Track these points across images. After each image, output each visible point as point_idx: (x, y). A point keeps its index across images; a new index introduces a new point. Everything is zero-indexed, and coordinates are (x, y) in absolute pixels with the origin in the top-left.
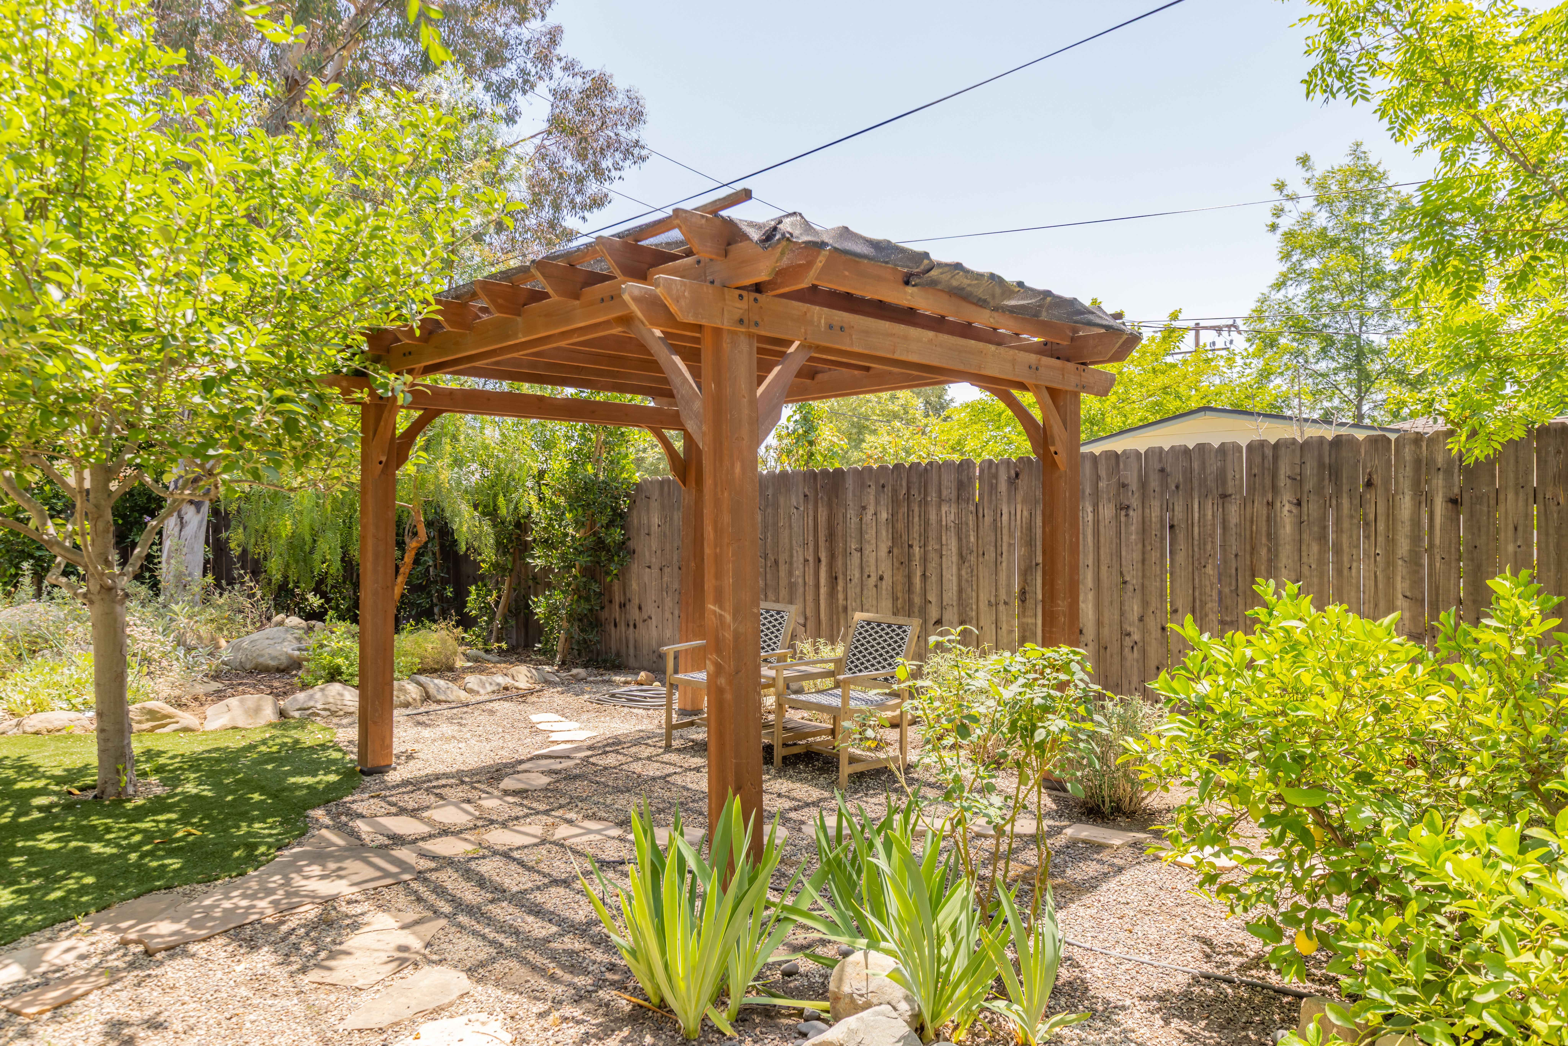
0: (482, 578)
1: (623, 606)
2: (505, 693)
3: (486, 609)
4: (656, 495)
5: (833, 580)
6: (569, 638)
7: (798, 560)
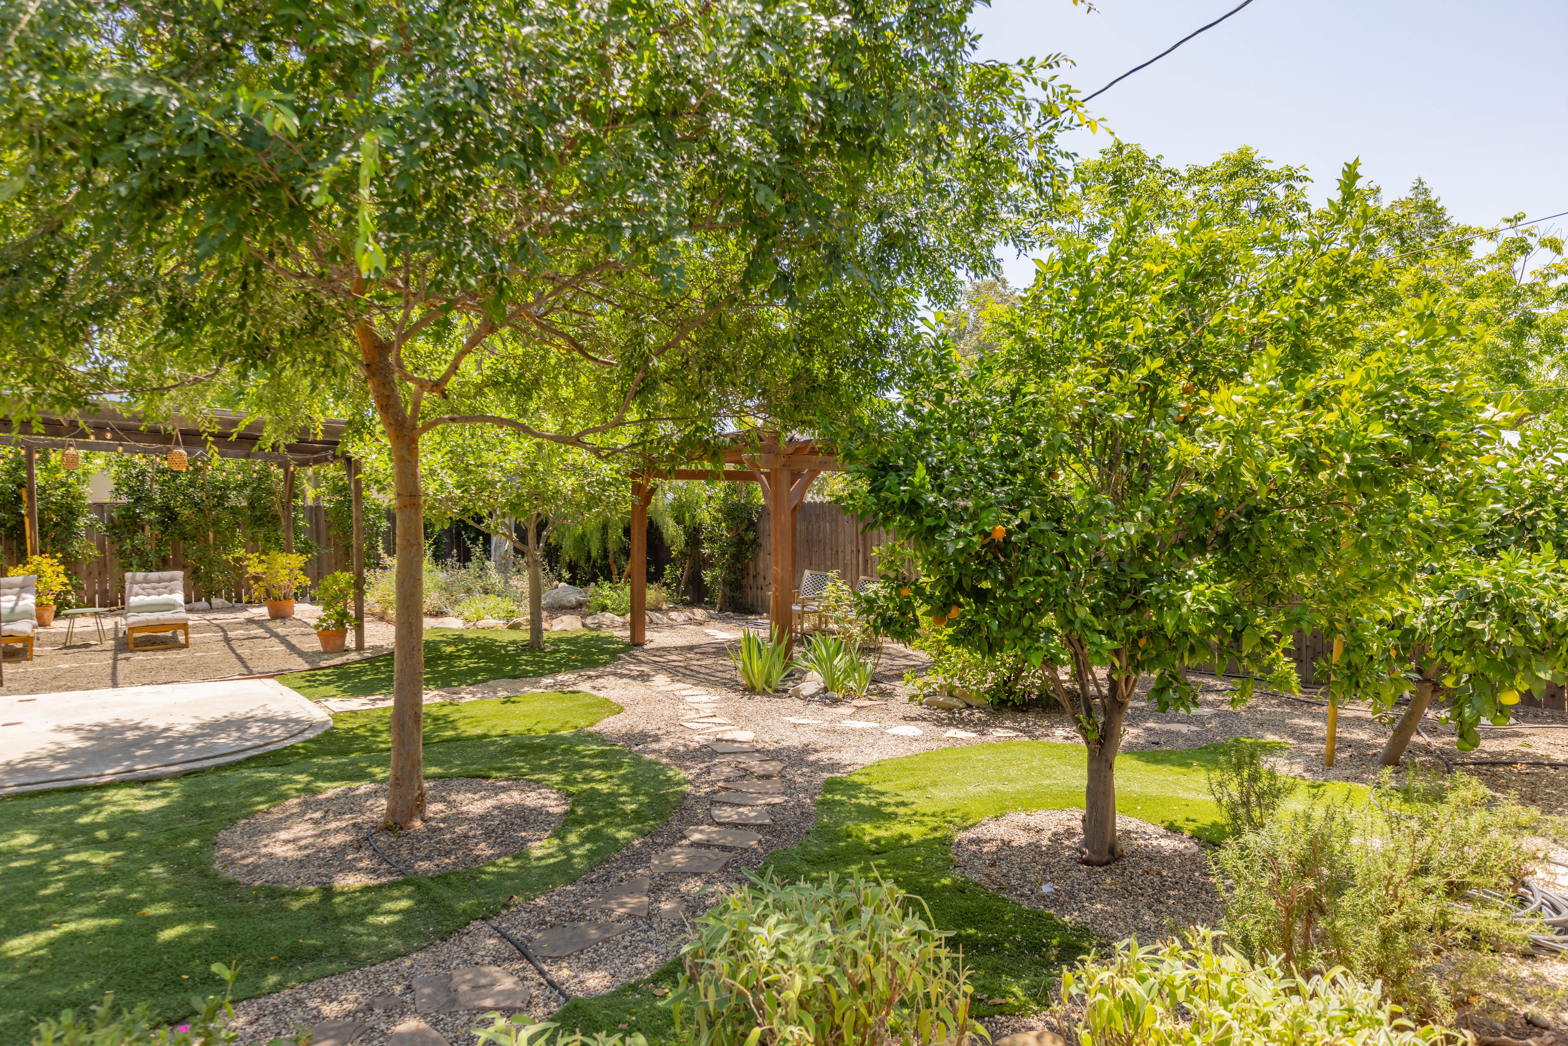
0: (673, 560)
1: (755, 577)
2: (690, 621)
3: (676, 579)
6: (724, 595)
7: (848, 550)
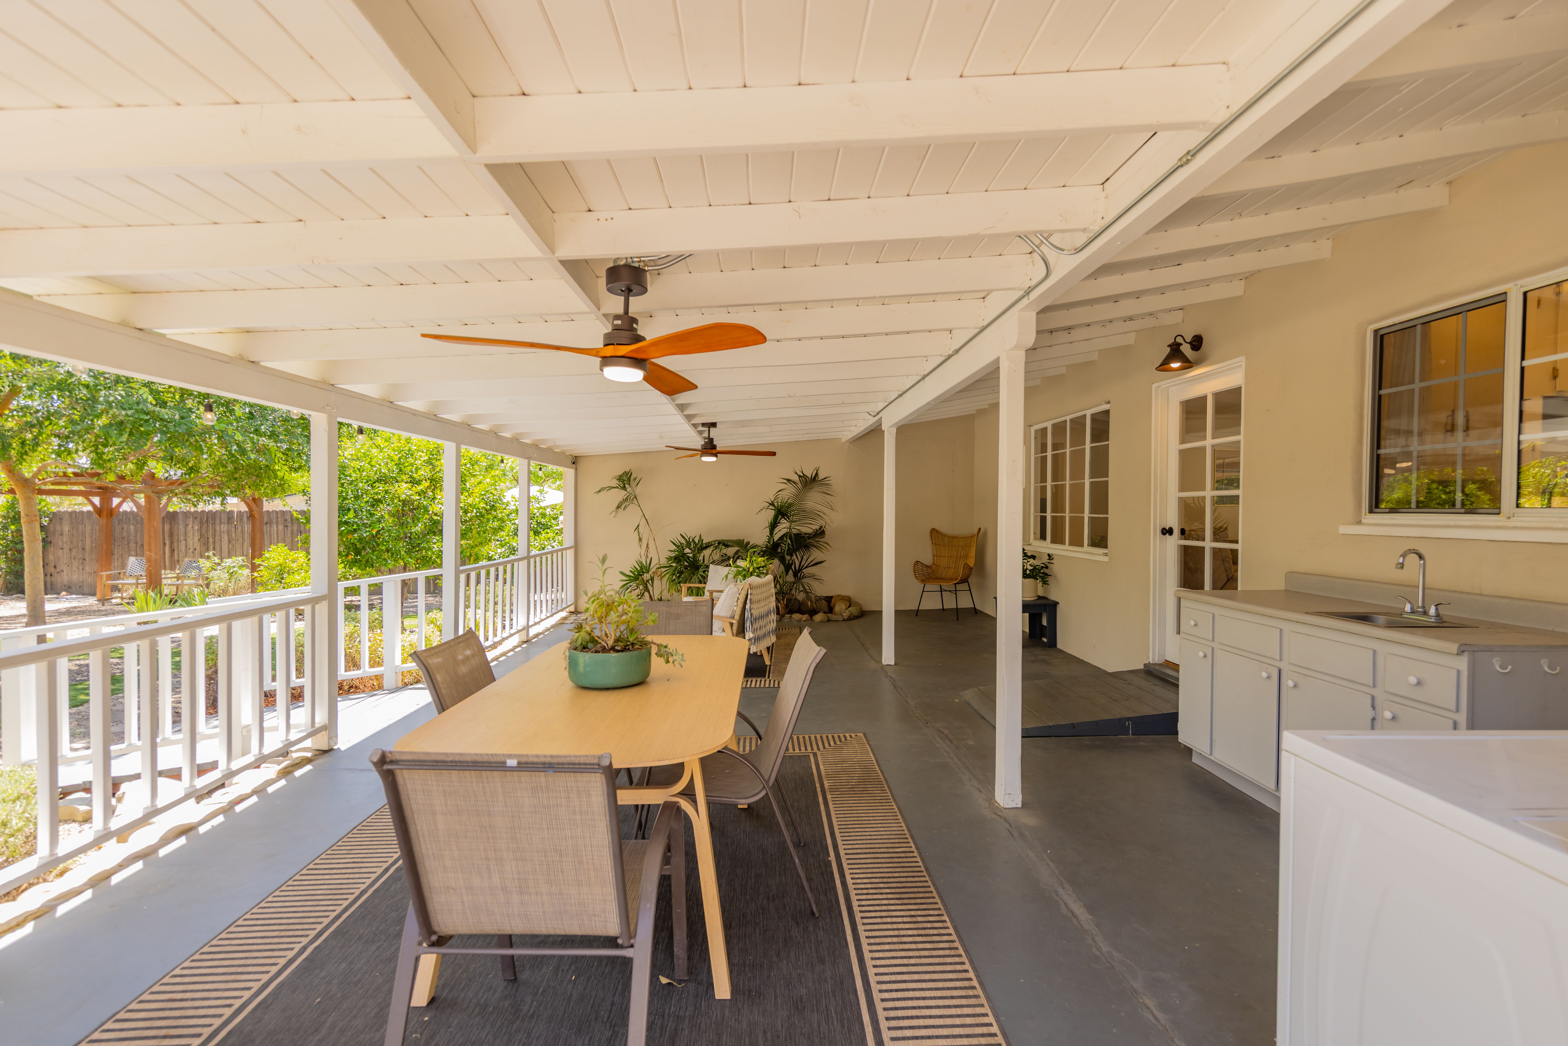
4: (67, 517)
5: (172, 551)
